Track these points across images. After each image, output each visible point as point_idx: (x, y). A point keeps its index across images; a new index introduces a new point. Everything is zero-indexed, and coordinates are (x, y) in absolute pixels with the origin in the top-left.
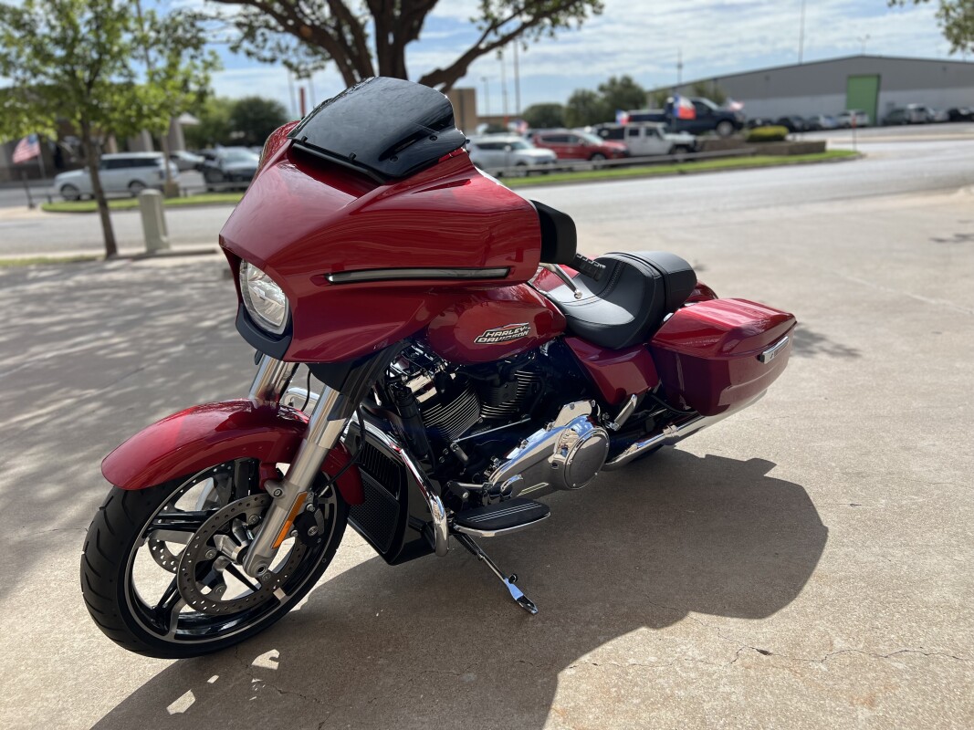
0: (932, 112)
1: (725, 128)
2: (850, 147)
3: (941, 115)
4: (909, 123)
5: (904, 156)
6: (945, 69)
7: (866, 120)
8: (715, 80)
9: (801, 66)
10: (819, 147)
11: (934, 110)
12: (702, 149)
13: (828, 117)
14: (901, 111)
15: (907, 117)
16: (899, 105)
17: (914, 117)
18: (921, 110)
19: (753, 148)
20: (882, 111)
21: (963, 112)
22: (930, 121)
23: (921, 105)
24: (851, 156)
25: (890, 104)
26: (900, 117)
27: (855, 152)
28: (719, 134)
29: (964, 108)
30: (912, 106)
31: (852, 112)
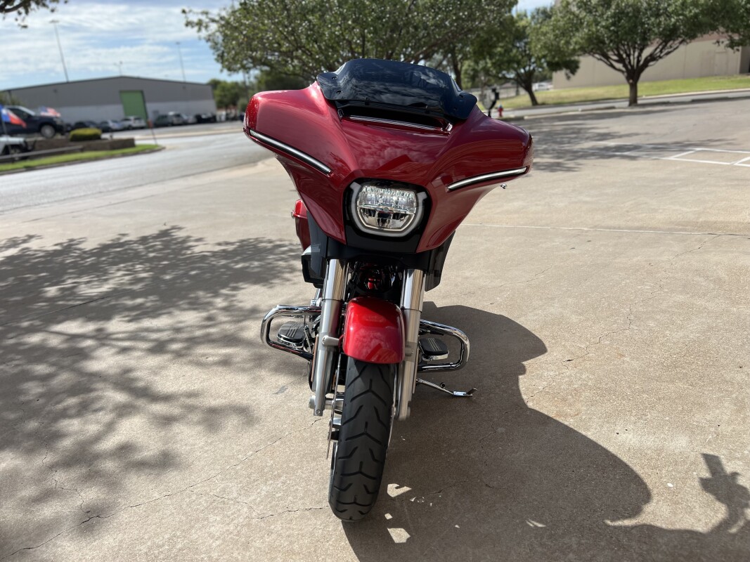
0: (185, 117)
1: (48, 131)
2: (152, 142)
3: (191, 119)
4: (173, 125)
5: (192, 146)
6: (184, 88)
7: (143, 123)
8: (9, 91)
9: (68, 83)
10: (130, 143)
11: (187, 115)
12: (33, 149)
13: (115, 122)
14: (165, 117)
15: (170, 121)
16: (162, 113)
17: (175, 120)
18: (178, 116)
19: (80, 145)
20: (152, 117)
21: (204, 117)
22: (185, 123)
23: (178, 112)
24: (157, 148)
25: (156, 112)
26: (165, 121)
27: (157, 146)
28: (43, 136)
29: (205, 114)
30: (171, 113)
31: (132, 118)
